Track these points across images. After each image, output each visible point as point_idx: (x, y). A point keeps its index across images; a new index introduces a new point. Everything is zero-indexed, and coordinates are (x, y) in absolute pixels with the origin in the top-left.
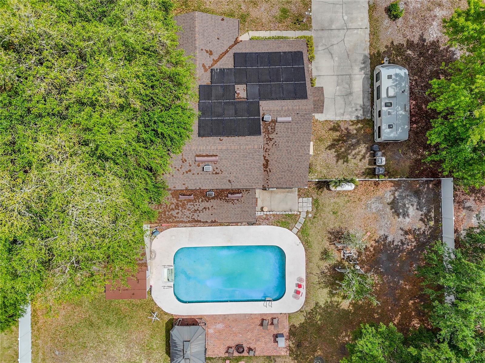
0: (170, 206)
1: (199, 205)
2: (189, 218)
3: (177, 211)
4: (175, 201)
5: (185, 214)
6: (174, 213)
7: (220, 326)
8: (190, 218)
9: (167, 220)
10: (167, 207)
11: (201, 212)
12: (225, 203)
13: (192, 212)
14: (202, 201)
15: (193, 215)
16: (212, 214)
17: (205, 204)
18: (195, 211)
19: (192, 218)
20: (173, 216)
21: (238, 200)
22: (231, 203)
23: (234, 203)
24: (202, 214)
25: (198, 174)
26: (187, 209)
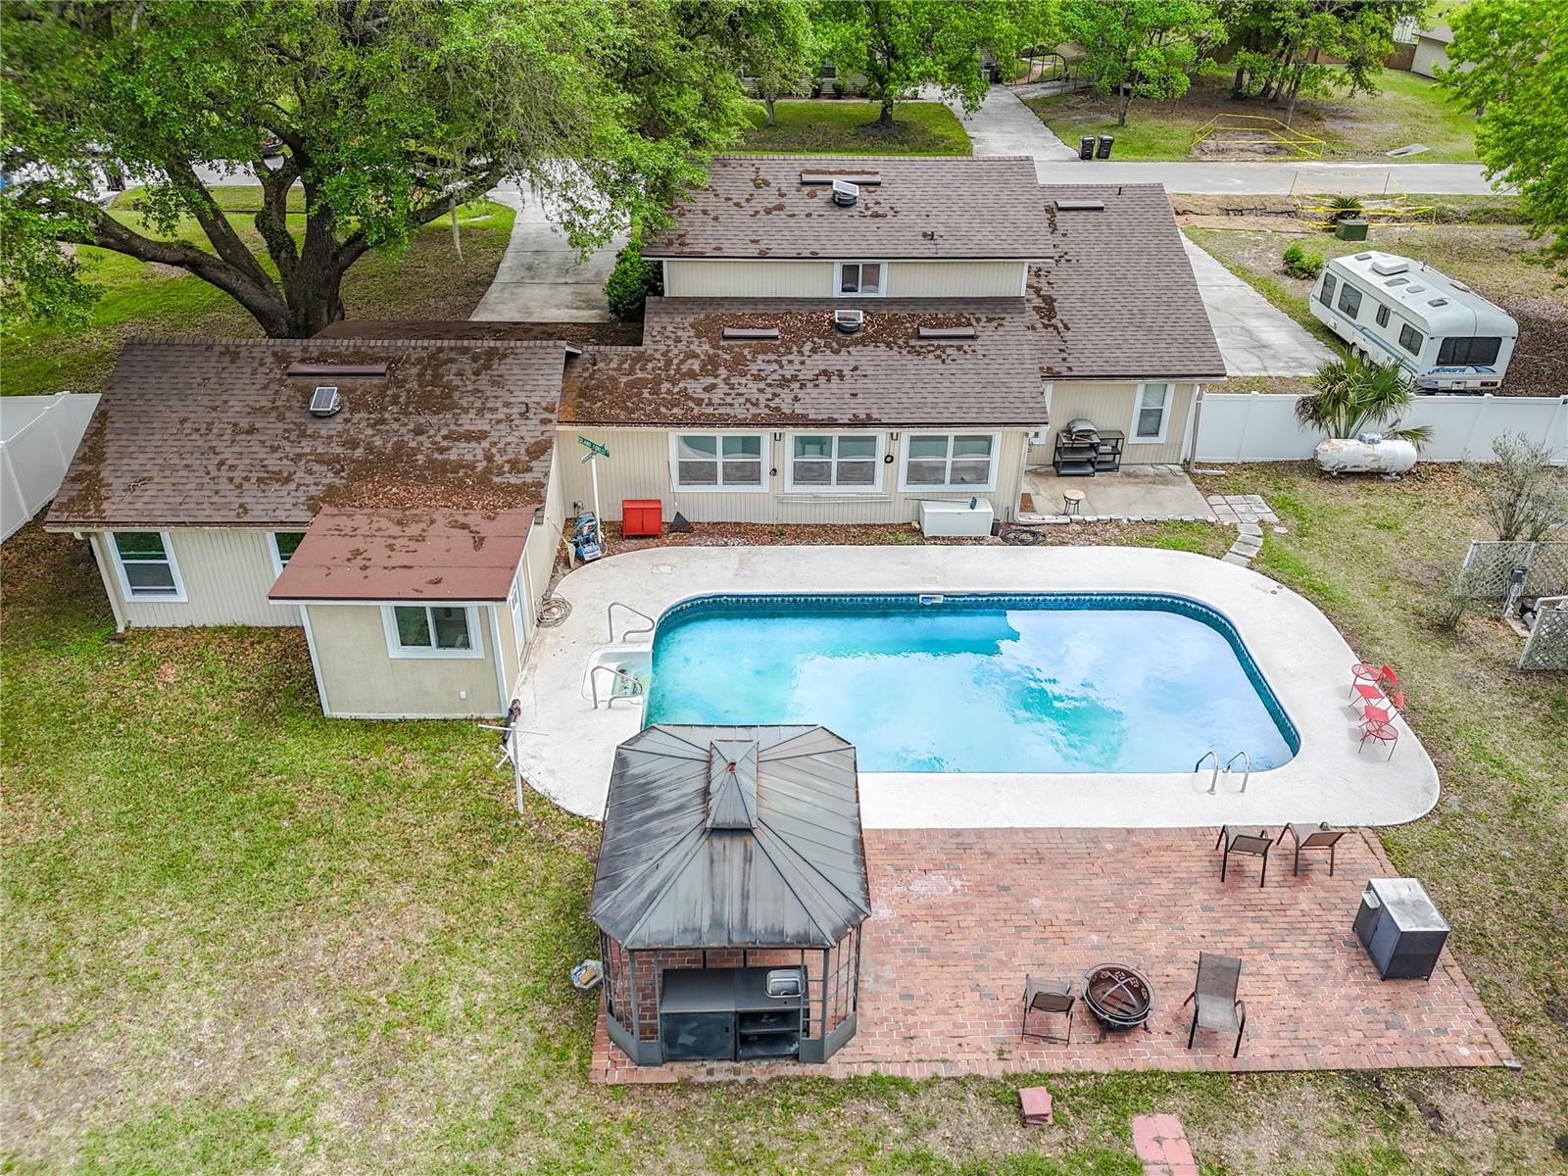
0: (683, 362)
1: (803, 363)
2: (756, 405)
3: (710, 380)
4: (706, 347)
5: (742, 390)
6: (695, 387)
7: (934, 887)
8: (762, 406)
9: (663, 410)
10: (669, 363)
11: (810, 385)
12: (909, 357)
13: (770, 385)
14: (814, 351)
15: (775, 395)
16: (854, 395)
17: (828, 360)
18: (784, 382)
19: (767, 406)
20: (691, 398)
21: (959, 348)
22: (931, 356)
23: (944, 356)
24: (814, 393)
25: (809, 215)
26: (749, 377)
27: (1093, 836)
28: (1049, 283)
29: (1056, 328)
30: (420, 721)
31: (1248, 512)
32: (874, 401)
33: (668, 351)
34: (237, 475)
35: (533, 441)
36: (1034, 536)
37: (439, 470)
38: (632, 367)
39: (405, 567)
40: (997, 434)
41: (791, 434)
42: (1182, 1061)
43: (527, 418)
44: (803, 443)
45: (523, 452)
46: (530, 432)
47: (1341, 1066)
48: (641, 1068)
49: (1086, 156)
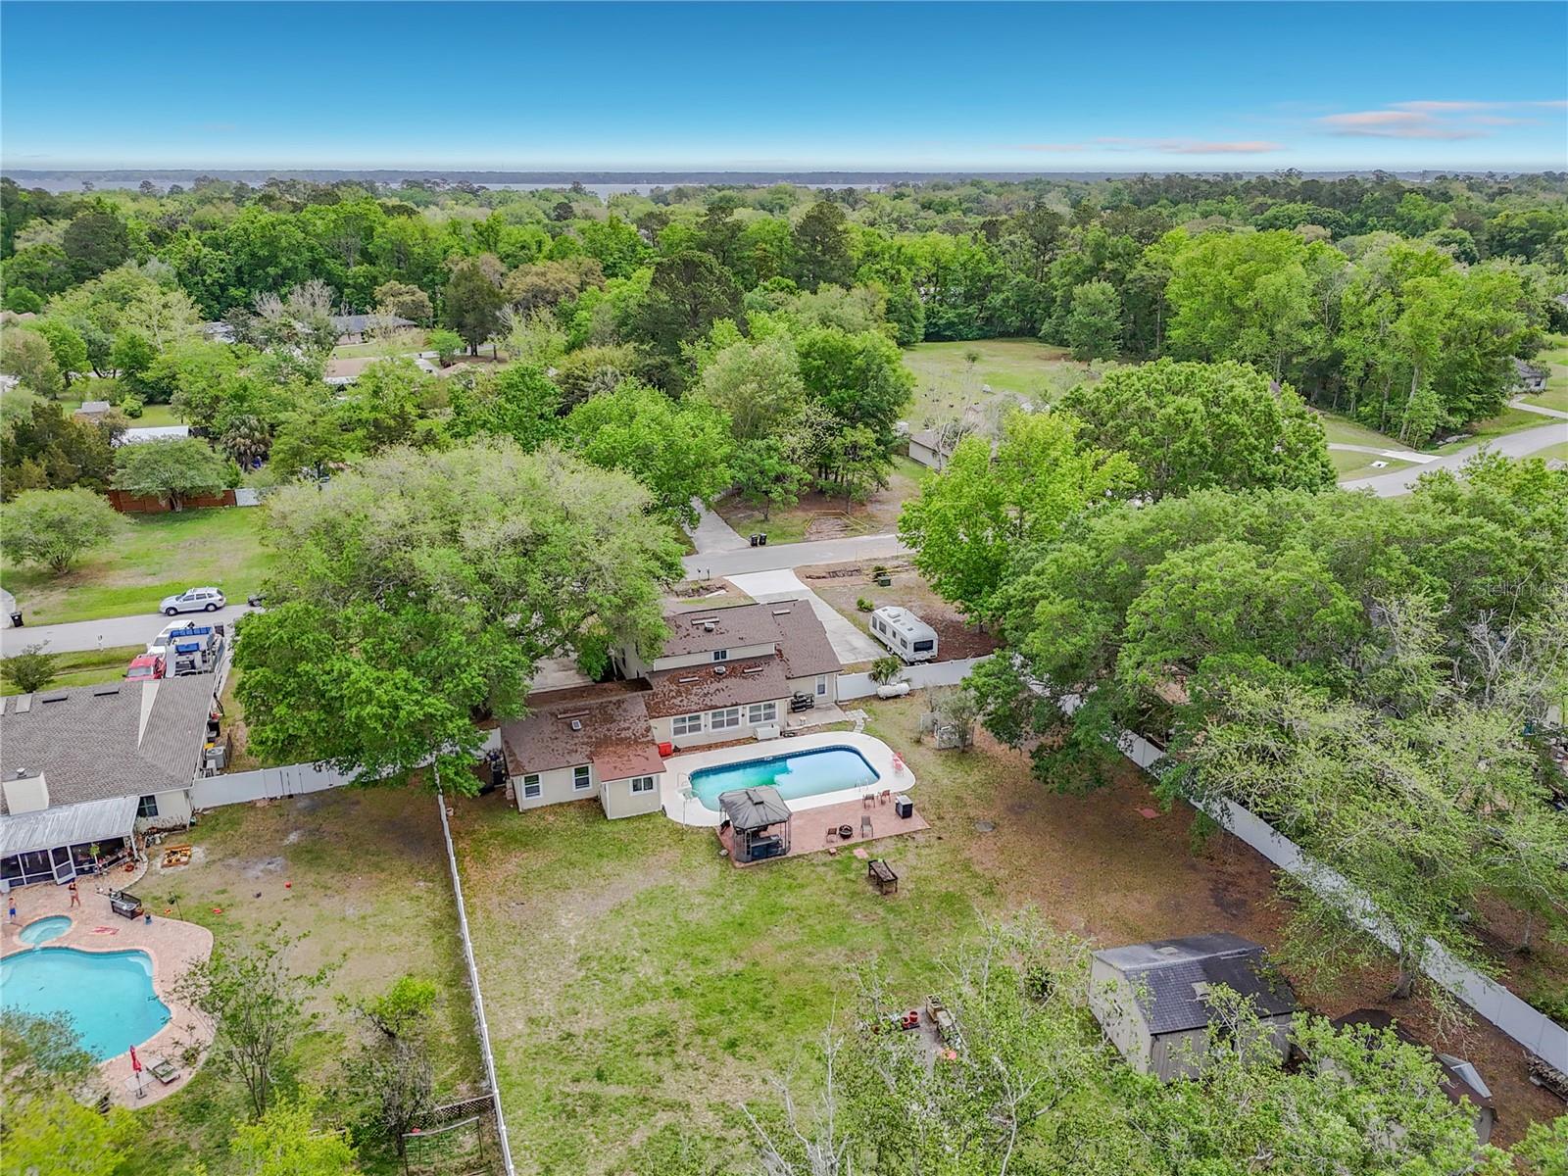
0: (669, 693)
1: (709, 687)
2: (697, 704)
3: (680, 699)
4: (675, 687)
5: (692, 700)
6: (677, 701)
8: (699, 704)
9: (666, 711)
10: (664, 694)
11: (714, 694)
12: (744, 680)
13: (700, 697)
14: (712, 683)
15: (702, 700)
16: (728, 696)
17: (716, 685)
18: (705, 695)
19: (701, 704)
20: (677, 705)
21: (759, 675)
22: (750, 679)
23: (754, 679)
24: (716, 697)
26: (693, 695)
27: (833, 805)
29: (785, 661)
31: (858, 715)
32: (735, 697)
34: (560, 752)
36: (793, 734)
37: (621, 741)
40: (777, 702)
41: (710, 712)
44: (714, 715)
45: (643, 730)
46: (643, 725)
47: (894, 835)
49: (754, 544)
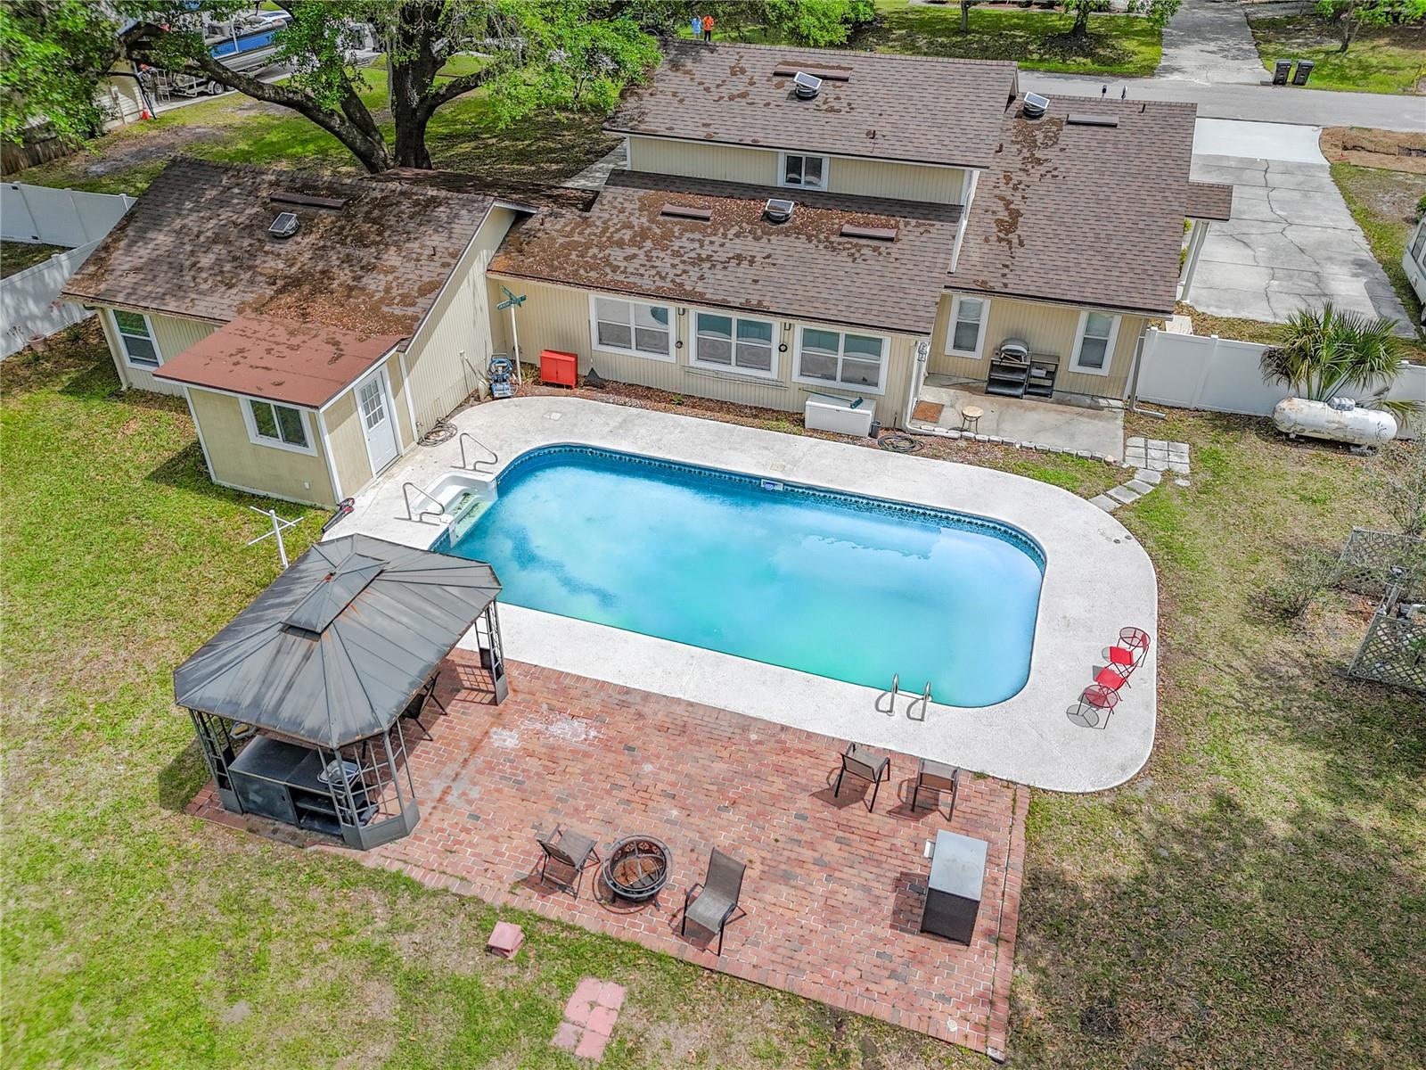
0: (618, 231)
1: (722, 245)
3: (634, 250)
4: (644, 220)
5: (658, 263)
6: (617, 255)
7: (570, 732)
9: (582, 272)
10: (605, 230)
11: (719, 266)
12: (824, 252)
14: (737, 235)
15: (685, 272)
16: (756, 281)
17: (749, 246)
18: (698, 261)
19: (673, 281)
20: (610, 265)
21: (875, 249)
22: (845, 253)
23: (857, 255)
24: (719, 273)
25: (767, 105)
26: (669, 252)
27: (745, 723)
28: (1023, 197)
29: (1010, 242)
30: (278, 500)
31: (1162, 459)
32: (771, 289)
33: (609, 220)
35: (428, 280)
36: (913, 445)
38: (573, 230)
39: (266, 368)
40: (887, 338)
42: (670, 944)
43: (432, 260)
44: (704, 323)
45: (416, 289)
46: (429, 272)
47: (814, 996)
48: (227, 812)
